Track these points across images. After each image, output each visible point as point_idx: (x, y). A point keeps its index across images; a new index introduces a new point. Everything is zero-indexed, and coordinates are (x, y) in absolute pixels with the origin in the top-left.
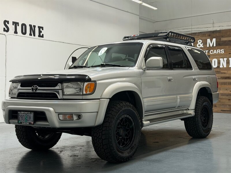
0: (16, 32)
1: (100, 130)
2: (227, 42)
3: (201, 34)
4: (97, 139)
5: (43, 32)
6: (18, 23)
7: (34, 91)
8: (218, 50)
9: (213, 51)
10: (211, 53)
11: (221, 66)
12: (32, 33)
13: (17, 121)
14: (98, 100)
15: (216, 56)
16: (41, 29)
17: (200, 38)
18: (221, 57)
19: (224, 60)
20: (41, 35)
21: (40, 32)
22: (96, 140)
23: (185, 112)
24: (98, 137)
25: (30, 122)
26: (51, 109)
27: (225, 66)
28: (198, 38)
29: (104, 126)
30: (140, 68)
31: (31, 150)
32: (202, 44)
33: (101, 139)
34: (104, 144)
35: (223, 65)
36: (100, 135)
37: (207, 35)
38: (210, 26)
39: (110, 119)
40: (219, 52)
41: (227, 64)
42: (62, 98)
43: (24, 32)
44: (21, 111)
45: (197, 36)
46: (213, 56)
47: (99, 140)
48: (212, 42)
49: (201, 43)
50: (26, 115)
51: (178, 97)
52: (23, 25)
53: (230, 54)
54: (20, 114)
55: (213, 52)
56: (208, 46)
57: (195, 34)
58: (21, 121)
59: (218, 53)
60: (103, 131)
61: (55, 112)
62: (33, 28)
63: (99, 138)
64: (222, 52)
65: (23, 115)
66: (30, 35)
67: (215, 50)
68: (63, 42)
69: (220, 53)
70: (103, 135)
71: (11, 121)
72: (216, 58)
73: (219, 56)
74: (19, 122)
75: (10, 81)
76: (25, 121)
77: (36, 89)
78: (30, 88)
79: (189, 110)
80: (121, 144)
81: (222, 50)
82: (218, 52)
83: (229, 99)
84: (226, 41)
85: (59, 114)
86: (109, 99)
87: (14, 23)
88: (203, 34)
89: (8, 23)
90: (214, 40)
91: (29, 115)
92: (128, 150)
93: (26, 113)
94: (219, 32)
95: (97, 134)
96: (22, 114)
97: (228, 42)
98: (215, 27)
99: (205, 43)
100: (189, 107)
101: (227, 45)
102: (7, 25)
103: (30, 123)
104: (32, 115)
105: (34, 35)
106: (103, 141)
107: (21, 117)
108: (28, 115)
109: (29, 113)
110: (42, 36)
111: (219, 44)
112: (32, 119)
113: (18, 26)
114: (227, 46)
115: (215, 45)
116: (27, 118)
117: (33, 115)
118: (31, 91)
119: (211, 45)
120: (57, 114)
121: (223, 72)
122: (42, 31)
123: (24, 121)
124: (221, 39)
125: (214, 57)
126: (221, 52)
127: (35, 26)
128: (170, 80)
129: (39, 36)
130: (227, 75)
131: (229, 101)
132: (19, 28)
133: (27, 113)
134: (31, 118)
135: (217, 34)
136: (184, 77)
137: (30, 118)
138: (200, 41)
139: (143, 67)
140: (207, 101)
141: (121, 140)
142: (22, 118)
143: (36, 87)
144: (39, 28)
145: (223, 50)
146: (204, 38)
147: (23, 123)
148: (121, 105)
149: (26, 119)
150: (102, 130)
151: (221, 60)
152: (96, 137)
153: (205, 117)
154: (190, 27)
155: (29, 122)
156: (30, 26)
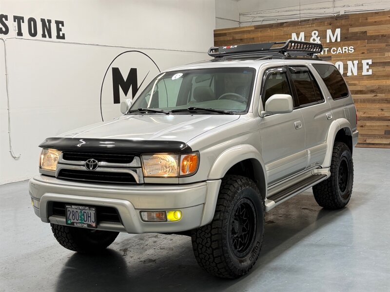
0: (20, 33)
1: (208, 234)
2: (358, 35)
3: (317, 21)
4: (203, 247)
5: (64, 30)
6: (22, 18)
7: (91, 169)
8: (344, 48)
9: (336, 49)
10: (334, 52)
11: (349, 74)
12: (46, 33)
13: (65, 220)
14: (204, 183)
15: (341, 57)
16: (60, 25)
17: (316, 28)
18: (350, 58)
19: (353, 64)
20: (61, 35)
21: (59, 30)
22: (201, 249)
23: (316, 171)
24: (205, 244)
25: (89, 223)
26: (127, 203)
27: (355, 73)
28: (312, 29)
29: (213, 227)
30: (256, 114)
31: (74, 252)
32: (319, 38)
33: (210, 248)
34: (215, 256)
35: (352, 72)
36: (207, 242)
37: (326, 22)
38: (327, 6)
39: (222, 214)
40: (347, 50)
41: (358, 70)
42: (143, 182)
43: (33, 32)
44: (71, 204)
45: (310, 25)
46: (337, 57)
47: (206, 250)
48: (334, 35)
49: (317, 37)
50: (81, 212)
51: (309, 152)
52: (31, 20)
53: (363, 53)
54: (70, 209)
55: (337, 51)
56: (328, 41)
57: (307, 22)
58: (72, 221)
59: (344, 52)
60: (213, 235)
61: (135, 209)
62: (47, 24)
63: (206, 247)
64: (351, 51)
65: (75, 210)
66: (44, 36)
67: (340, 48)
68: (97, 45)
69: (347, 52)
70: (214, 241)
71: (51, 218)
72: (341, 60)
73: (345, 57)
74: (69, 222)
75: (40, 146)
76: (80, 221)
77: (95, 166)
78: (83, 162)
79: (322, 168)
80: (238, 247)
81: (351, 48)
82: (344, 50)
83: (361, 125)
84: (357, 33)
85: (141, 212)
86: (221, 180)
87: (15, 18)
88: (319, 21)
89: (7, 20)
90: (338, 31)
91: (86, 211)
92: (249, 255)
93: (81, 207)
94: (346, 19)
95: (203, 240)
96: (73, 210)
97: (360, 34)
98: (337, 7)
99: (323, 36)
100: (322, 164)
101: (358, 40)
102: (5, 22)
103: (89, 225)
104: (92, 212)
105: (50, 37)
106: (214, 251)
107: (71, 215)
108: (84, 212)
109: (87, 208)
110: (63, 37)
111: (346, 38)
112: (93, 219)
113: (23, 22)
114: (359, 42)
115: (339, 40)
116: (83, 217)
117: (94, 212)
118: (84, 168)
119: (333, 40)
120: (138, 211)
121: (353, 84)
122: (62, 28)
123: (77, 220)
124: (350, 29)
125: (338, 59)
126: (348, 50)
127: (49, 21)
128: (297, 127)
129: (58, 37)
130: (358, 88)
131: (361, 128)
132: (25, 27)
133: (83, 207)
134: (90, 217)
135: (343, 22)
136: (315, 117)
137: (88, 217)
138: (315, 34)
139: (260, 111)
140: (346, 149)
141: (238, 240)
142: (73, 215)
143: (94, 162)
144: (58, 23)
145: (353, 47)
146: (321, 28)
147: (75, 225)
148: (236, 185)
149: (81, 217)
150: (211, 233)
151: (350, 63)
152: (201, 244)
153: (342, 175)
154: (298, 8)
155: (87, 222)
156: (43, 21)
